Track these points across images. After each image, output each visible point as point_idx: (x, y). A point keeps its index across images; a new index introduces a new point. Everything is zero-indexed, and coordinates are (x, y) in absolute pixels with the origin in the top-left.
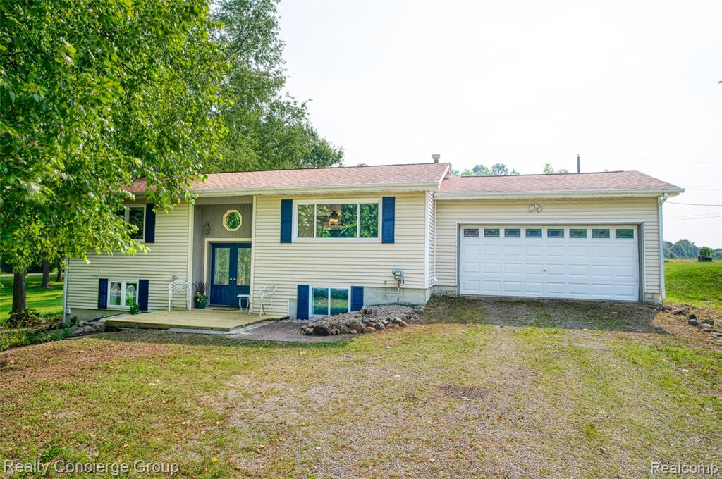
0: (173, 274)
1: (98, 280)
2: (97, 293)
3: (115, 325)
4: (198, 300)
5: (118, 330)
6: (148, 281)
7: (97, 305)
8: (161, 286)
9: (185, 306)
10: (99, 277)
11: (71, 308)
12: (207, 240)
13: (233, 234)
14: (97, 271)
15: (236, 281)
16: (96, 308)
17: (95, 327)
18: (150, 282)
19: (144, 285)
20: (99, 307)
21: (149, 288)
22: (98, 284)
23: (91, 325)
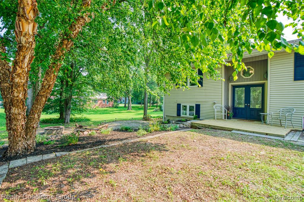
0: (214, 101)
1: (177, 104)
2: (176, 110)
3: (196, 125)
4: (229, 115)
5: (200, 128)
6: (200, 105)
7: (176, 115)
8: (206, 107)
9: (221, 118)
10: (177, 103)
11: (166, 116)
12: (230, 84)
13: (247, 80)
14: (176, 100)
15: (249, 106)
16: (176, 116)
17: (186, 125)
18: (201, 105)
19: (198, 106)
20: (177, 115)
21: (201, 108)
22: (177, 106)
23: (183, 124)
